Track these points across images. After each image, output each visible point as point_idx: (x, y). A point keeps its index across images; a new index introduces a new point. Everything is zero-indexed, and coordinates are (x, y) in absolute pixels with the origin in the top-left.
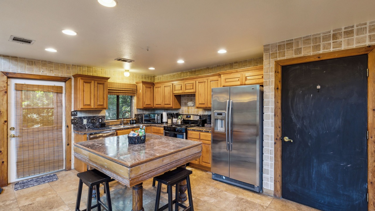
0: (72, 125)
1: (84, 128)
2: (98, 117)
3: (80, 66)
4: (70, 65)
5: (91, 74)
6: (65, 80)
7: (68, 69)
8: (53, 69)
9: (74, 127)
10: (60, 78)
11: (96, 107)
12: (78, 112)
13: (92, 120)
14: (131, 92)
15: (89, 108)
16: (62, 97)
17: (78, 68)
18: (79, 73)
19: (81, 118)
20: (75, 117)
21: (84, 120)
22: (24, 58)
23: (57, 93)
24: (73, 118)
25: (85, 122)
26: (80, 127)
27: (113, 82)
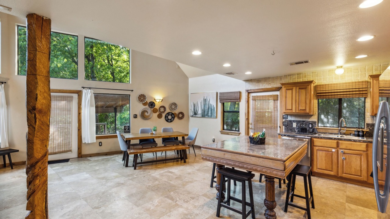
0: (284, 127)
1: (294, 131)
2: (308, 122)
3: (291, 75)
4: (282, 76)
5: (301, 80)
6: (278, 89)
7: (280, 80)
8: (271, 82)
9: (285, 128)
10: (275, 89)
11: (298, 112)
12: (288, 116)
13: (301, 124)
14: (358, 93)
15: (290, 112)
16: (277, 103)
17: (289, 77)
18: (289, 82)
19: (290, 121)
20: (286, 120)
21: (293, 123)
22: (255, 79)
23: (274, 100)
24: (284, 120)
25: (294, 125)
26: (290, 129)
27: (327, 83)
